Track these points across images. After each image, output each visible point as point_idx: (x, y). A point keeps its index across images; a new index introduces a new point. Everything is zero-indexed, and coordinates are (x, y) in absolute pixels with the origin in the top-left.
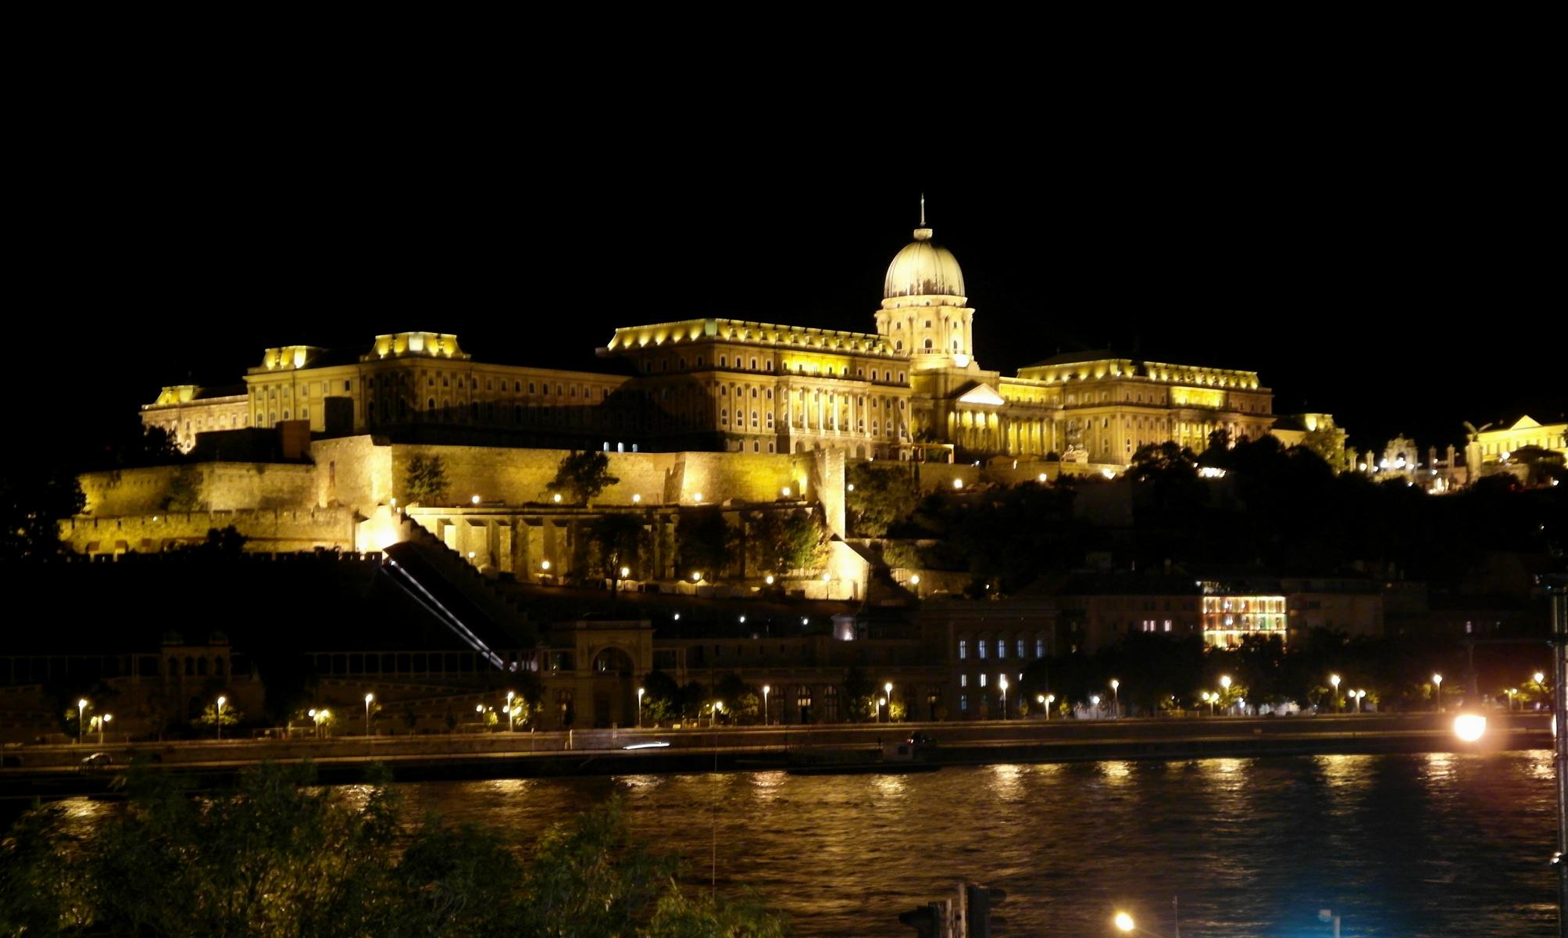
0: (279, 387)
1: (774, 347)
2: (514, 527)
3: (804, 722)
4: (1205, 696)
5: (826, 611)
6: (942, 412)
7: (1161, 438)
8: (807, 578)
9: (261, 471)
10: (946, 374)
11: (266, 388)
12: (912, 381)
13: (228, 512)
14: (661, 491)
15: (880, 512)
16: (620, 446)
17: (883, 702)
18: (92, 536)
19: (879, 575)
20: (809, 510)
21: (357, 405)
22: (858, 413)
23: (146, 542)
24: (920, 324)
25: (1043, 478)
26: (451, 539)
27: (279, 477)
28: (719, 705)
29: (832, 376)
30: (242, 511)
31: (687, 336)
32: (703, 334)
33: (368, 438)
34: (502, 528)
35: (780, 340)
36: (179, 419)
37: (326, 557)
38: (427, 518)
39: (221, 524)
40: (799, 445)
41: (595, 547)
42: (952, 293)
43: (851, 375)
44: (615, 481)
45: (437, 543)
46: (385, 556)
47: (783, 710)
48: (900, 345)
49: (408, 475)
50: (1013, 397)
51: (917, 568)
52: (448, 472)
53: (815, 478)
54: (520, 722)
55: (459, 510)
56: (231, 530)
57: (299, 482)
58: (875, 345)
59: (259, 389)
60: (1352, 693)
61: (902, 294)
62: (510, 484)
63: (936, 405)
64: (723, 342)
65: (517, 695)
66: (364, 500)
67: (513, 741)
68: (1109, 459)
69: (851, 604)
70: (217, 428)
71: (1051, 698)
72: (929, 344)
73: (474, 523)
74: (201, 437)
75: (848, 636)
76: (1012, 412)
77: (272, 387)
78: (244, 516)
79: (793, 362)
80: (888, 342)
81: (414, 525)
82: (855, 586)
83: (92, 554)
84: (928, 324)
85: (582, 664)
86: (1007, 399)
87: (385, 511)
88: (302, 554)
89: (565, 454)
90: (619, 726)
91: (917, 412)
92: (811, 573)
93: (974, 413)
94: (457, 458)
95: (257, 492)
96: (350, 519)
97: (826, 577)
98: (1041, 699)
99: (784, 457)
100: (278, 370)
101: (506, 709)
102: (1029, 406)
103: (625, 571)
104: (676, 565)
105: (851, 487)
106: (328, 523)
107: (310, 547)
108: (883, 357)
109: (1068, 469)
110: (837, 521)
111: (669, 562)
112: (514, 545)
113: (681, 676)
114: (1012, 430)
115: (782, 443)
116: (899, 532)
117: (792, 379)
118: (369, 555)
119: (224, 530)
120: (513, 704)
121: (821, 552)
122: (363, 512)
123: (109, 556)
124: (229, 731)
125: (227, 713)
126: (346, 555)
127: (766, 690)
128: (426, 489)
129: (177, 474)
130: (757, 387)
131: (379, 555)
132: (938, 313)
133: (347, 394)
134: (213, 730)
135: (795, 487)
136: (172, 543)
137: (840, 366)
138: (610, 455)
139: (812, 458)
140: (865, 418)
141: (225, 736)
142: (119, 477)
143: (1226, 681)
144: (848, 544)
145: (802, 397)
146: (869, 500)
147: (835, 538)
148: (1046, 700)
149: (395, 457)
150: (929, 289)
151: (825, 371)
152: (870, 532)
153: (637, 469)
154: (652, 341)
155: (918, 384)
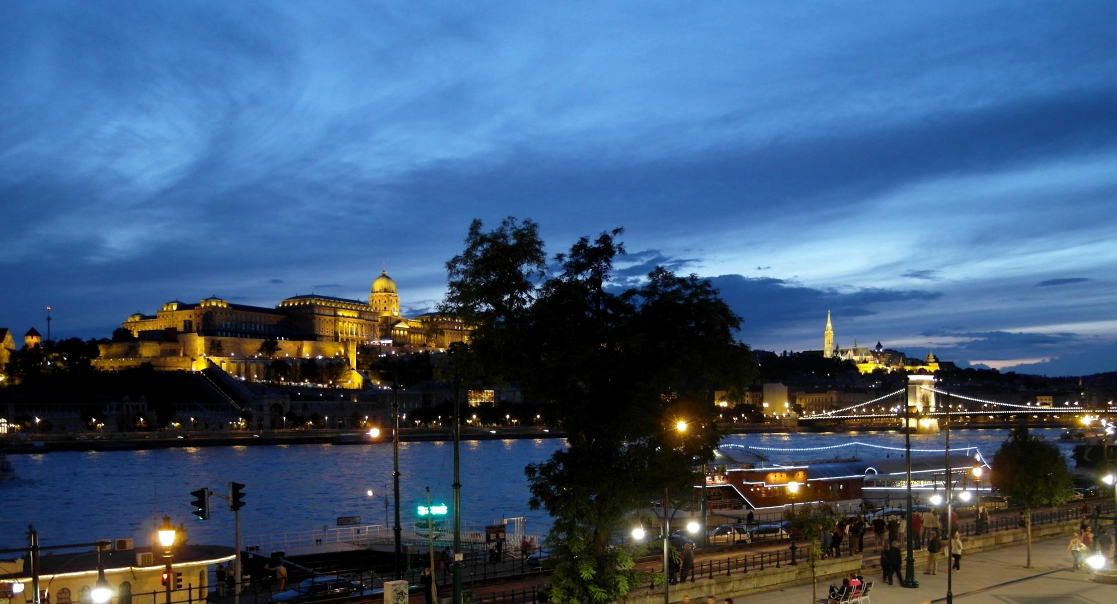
0: (168, 316)
1: (334, 307)
2: (246, 364)
3: (340, 428)
4: (468, 421)
5: (349, 392)
6: (389, 330)
7: (459, 340)
8: (344, 382)
9: (160, 344)
10: (391, 318)
11: (163, 317)
12: (379, 320)
13: (148, 357)
14: (296, 353)
15: (367, 361)
16: (283, 338)
17: (365, 422)
18: (102, 365)
19: (366, 382)
20: (345, 360)
21: (193, 323)
22: (361, 329)
23: (120, 367)
24: (382, 302)
25: (421, 351)
26: (224, 367)
27: (168, 346)
28: (311, 423)
29: (354, 317)
30: (153, 357)
31: (305, 303)
32: (310, 303)
33: (196, 334)
34: (242, 364)
35: (336, 305)
36: (135, 326)
37: (182, 373)
38: (216, 360)
39: (146, 361)
40: (342, 339)
41: (273, 371)
42: (393, 292)
43: (359, 318)
44: (280, 349)
45: (220, 368)
46: (201, 372)
47: (332, 424)
48: (376, 308)
49: (210, 346)
50: (412, 326)
51: (378, 380)
52: (223, 345)
53: (346, 350)
54: (244, 427)
55: (227, 358)
56: (149, 363)
57: (173, 348)
58: (367, 308)
59: (161, 317)
60: (513, 421)
61: (377, 292)
62: (245, 350)
63: (388, 328)
64: (318, 305)
65: (243, 419)
66: (195, 354)
67: (242, 433)
68: (442, 346)
69: (357, 390)
70: (148, 329)
71: (419, 421)
72: (385, 308)
73: (232, 362)
74: (140, 333)
75: (356, 401)
76: (412, 331)
77: (165, 316)
78: (154, 359)
79: (340, 313)
80: (372, 307)
81: (211, 362)
82: (359, 385)
83: (102, 370)
84: (385, 302)
85: (266, 409)
86: (410, 326)
87: (202, 358)
88: (173, 371)
89: (263, 340)
90: (278, 429)
91: (381, 330)
92: (345, 380)
93: (400, 331)
94: (227, 341)
95: (159, 351)
96: (190, 360)
97: (350, 382)
98: (416, 422)
99: (337, 343)
100: (167, 311)
101: (239, 423)
102: (417, 329)
103: (283, 379)
104: (300, 377)
105: (358, 353)
106: (183, 362)
107: (175, 369)
108: (370, 312)
109: (428, 349)
110: (354, 364)
111: (298, 376)
112: (246, 370)
113: (299, 412)
114: (412, 336)
115: (336, 338)
116: (373, 368)
117: (340, 318)
118: (196, 372)
119: (147, 363)
120: (242, 422)
121: (348, 374)
122: (194, 358)
123: (107, 371)
124: (145, 429)
125: (144, 423)
126: (189, 372)
127: (326, 418)
128: (216, 351)
129: (131, 344)
130: (328, 320)
131: (199, 372)
132: (388, 298)
133: (191, 319)
134: (140, 429)
135: (340, 352)
136: (128, 367)
137: (356, 315)
138: (279, 341)
139: (345, 343)
140: (364, 331)
141: (143, 431)
142: (112, 345)
143: (474, 417)
144: (357, 372)
145: (343, 324)
146: (364, 357)
147: (353, 369)
148: (418, 422)
149: (205, 340)
150: (386, 291)
151: (351, 315)
152: (364, 367)
153: (288, 346)
154: (294, 304)
155: (382, 321)
